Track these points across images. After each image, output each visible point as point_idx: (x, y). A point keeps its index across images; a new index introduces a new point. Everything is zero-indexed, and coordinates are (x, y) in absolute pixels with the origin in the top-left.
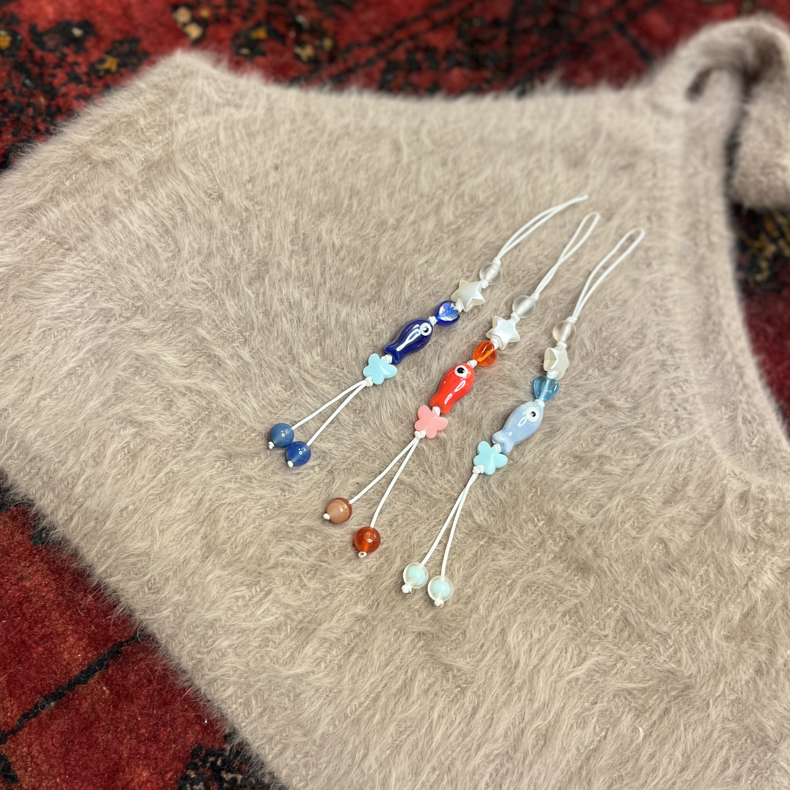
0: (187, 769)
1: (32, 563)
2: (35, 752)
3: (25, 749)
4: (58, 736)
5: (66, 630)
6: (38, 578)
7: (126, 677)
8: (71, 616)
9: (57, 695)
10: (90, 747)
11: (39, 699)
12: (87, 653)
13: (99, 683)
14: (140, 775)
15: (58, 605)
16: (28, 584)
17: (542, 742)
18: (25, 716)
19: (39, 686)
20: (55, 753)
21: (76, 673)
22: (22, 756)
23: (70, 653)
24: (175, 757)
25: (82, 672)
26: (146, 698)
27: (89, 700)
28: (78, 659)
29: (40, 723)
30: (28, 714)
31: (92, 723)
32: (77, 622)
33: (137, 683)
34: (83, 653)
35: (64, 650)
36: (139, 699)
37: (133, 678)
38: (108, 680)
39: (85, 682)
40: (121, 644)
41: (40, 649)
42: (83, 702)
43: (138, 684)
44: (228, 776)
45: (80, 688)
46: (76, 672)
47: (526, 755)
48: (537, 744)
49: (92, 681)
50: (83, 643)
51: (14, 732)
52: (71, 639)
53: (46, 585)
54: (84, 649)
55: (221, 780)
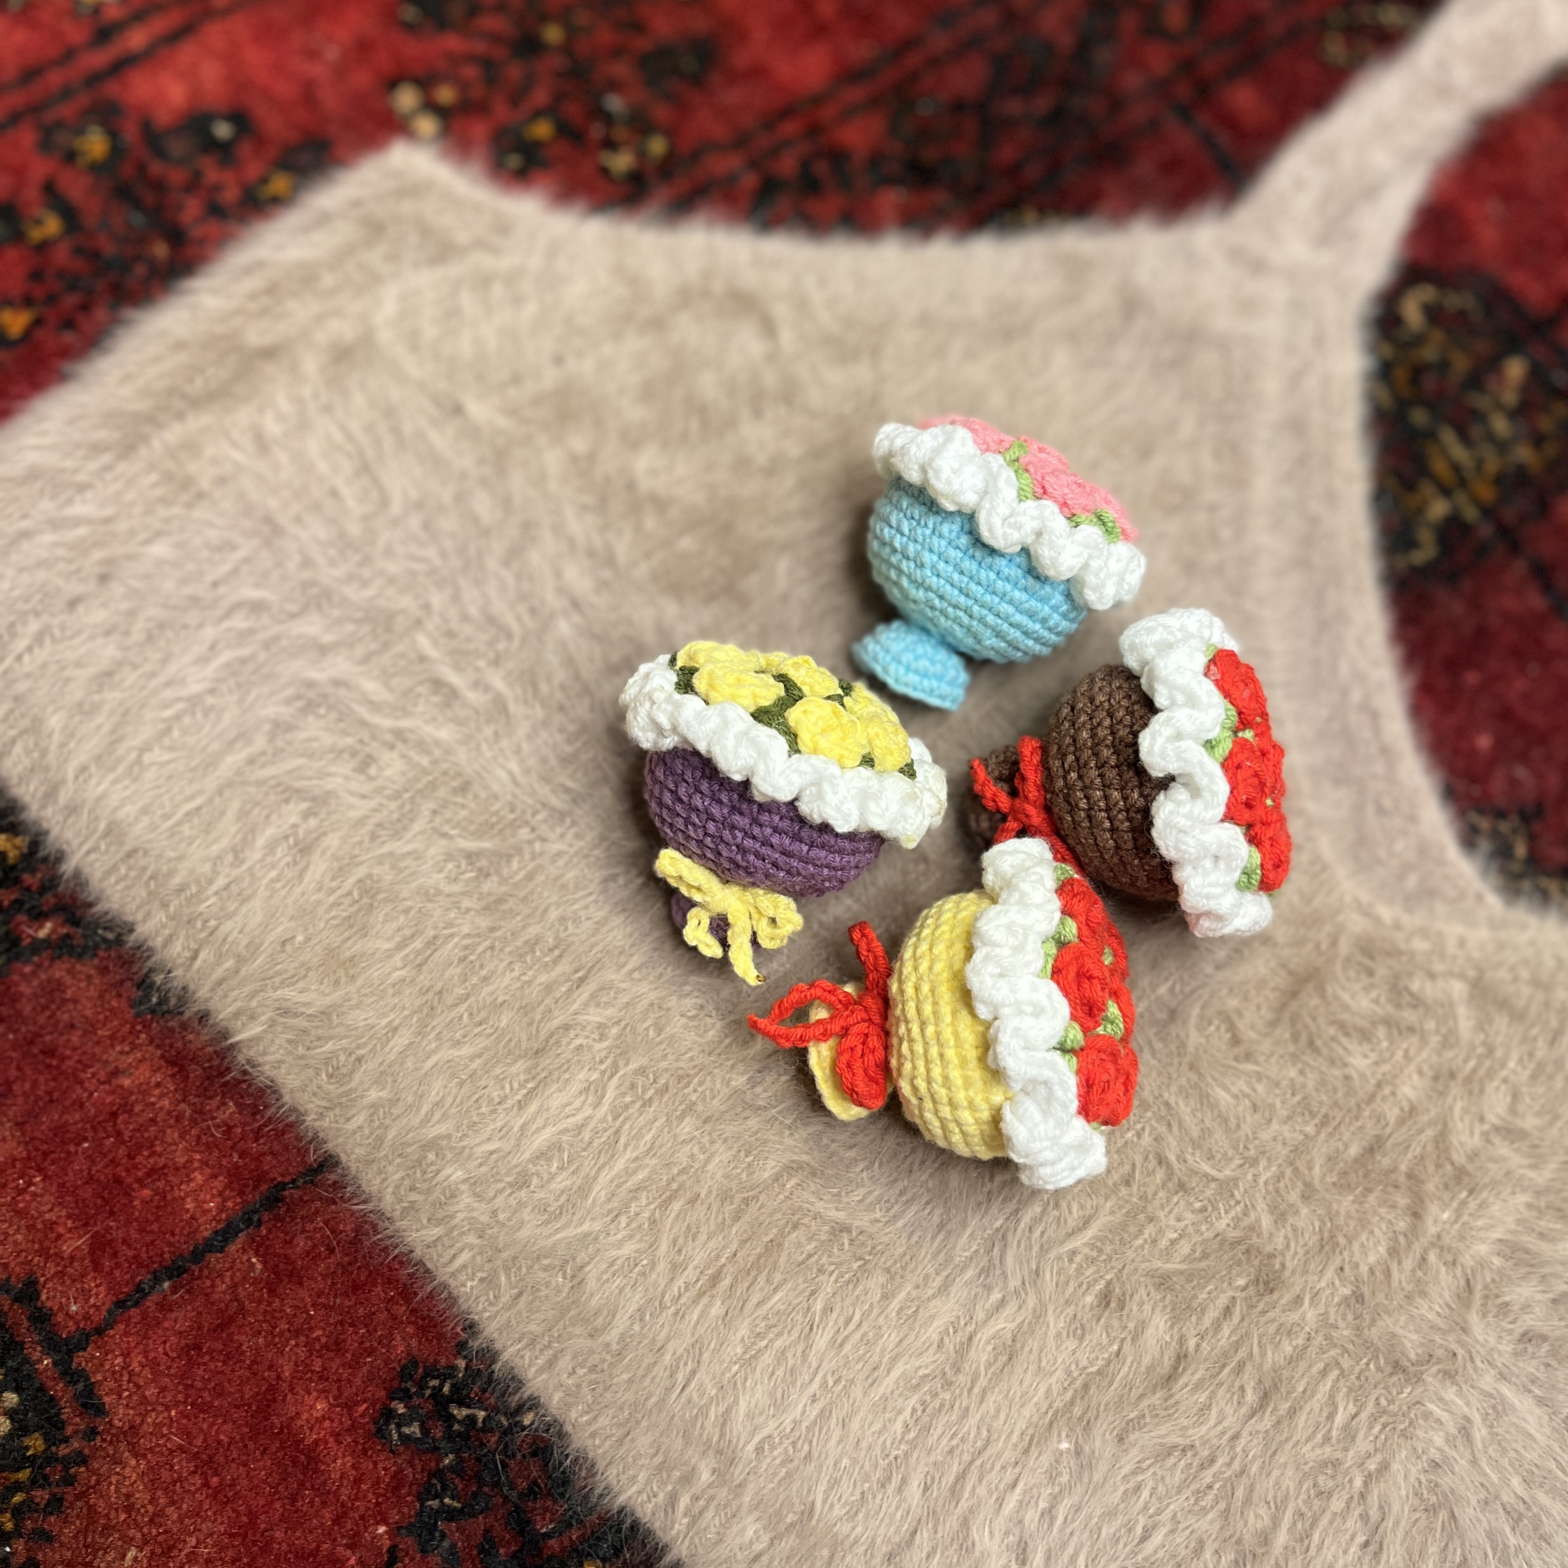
0: (392, 1399)
1: (134, 1047)
2: (135, 1366)
3: (119, 1360)
4: (173, 1339)
5: (190, 1161)
6: (144, 1073)
7: (290, 1242)
8: (199, 1138)
9: (175, 1271)
10: (228, 1357)
11: (144, 1277)
12: (224, 1201)
13: (244, 1251)
14: (312, 1407)
15: (179, 1118)
16: (126, 1082)
17: (1004, 1359)
18: (120, 1304)
19: (144, 1255)
20: (169, 1368)
21: (207, 1234)
22: (114, 1372)
23: (196, 1200)
24: (370, 1379)
25: (216, 1232)
26: (324, 1276)
27: (227, 1280)
28: (210, 1210)
29: (144, 1316)
30: (124, 1301)
31: (231, 1320)
32: (209, 1147)
33: (308, 1254)
34: (219, 1200)
35: (187, 1195)
36: (313, 1279)
37: (301, 1243)
38: (259, 1246)
39: (221, 1250)
40: (283, 1186)
41: (147, 1193)
42: (218, 1281)
43: (312, 1255)
44: (460, 1413)
45: (212, 1258)
46: (206, 1232)
47: (975, 1378)
48: (996, 1360)
49: (232, 1248)
50: (219, 1183)
51: (100, 1331)
52: (199, 1177)
53: (158, 1085)
54: (221, 1194)
55: (450, 1418)
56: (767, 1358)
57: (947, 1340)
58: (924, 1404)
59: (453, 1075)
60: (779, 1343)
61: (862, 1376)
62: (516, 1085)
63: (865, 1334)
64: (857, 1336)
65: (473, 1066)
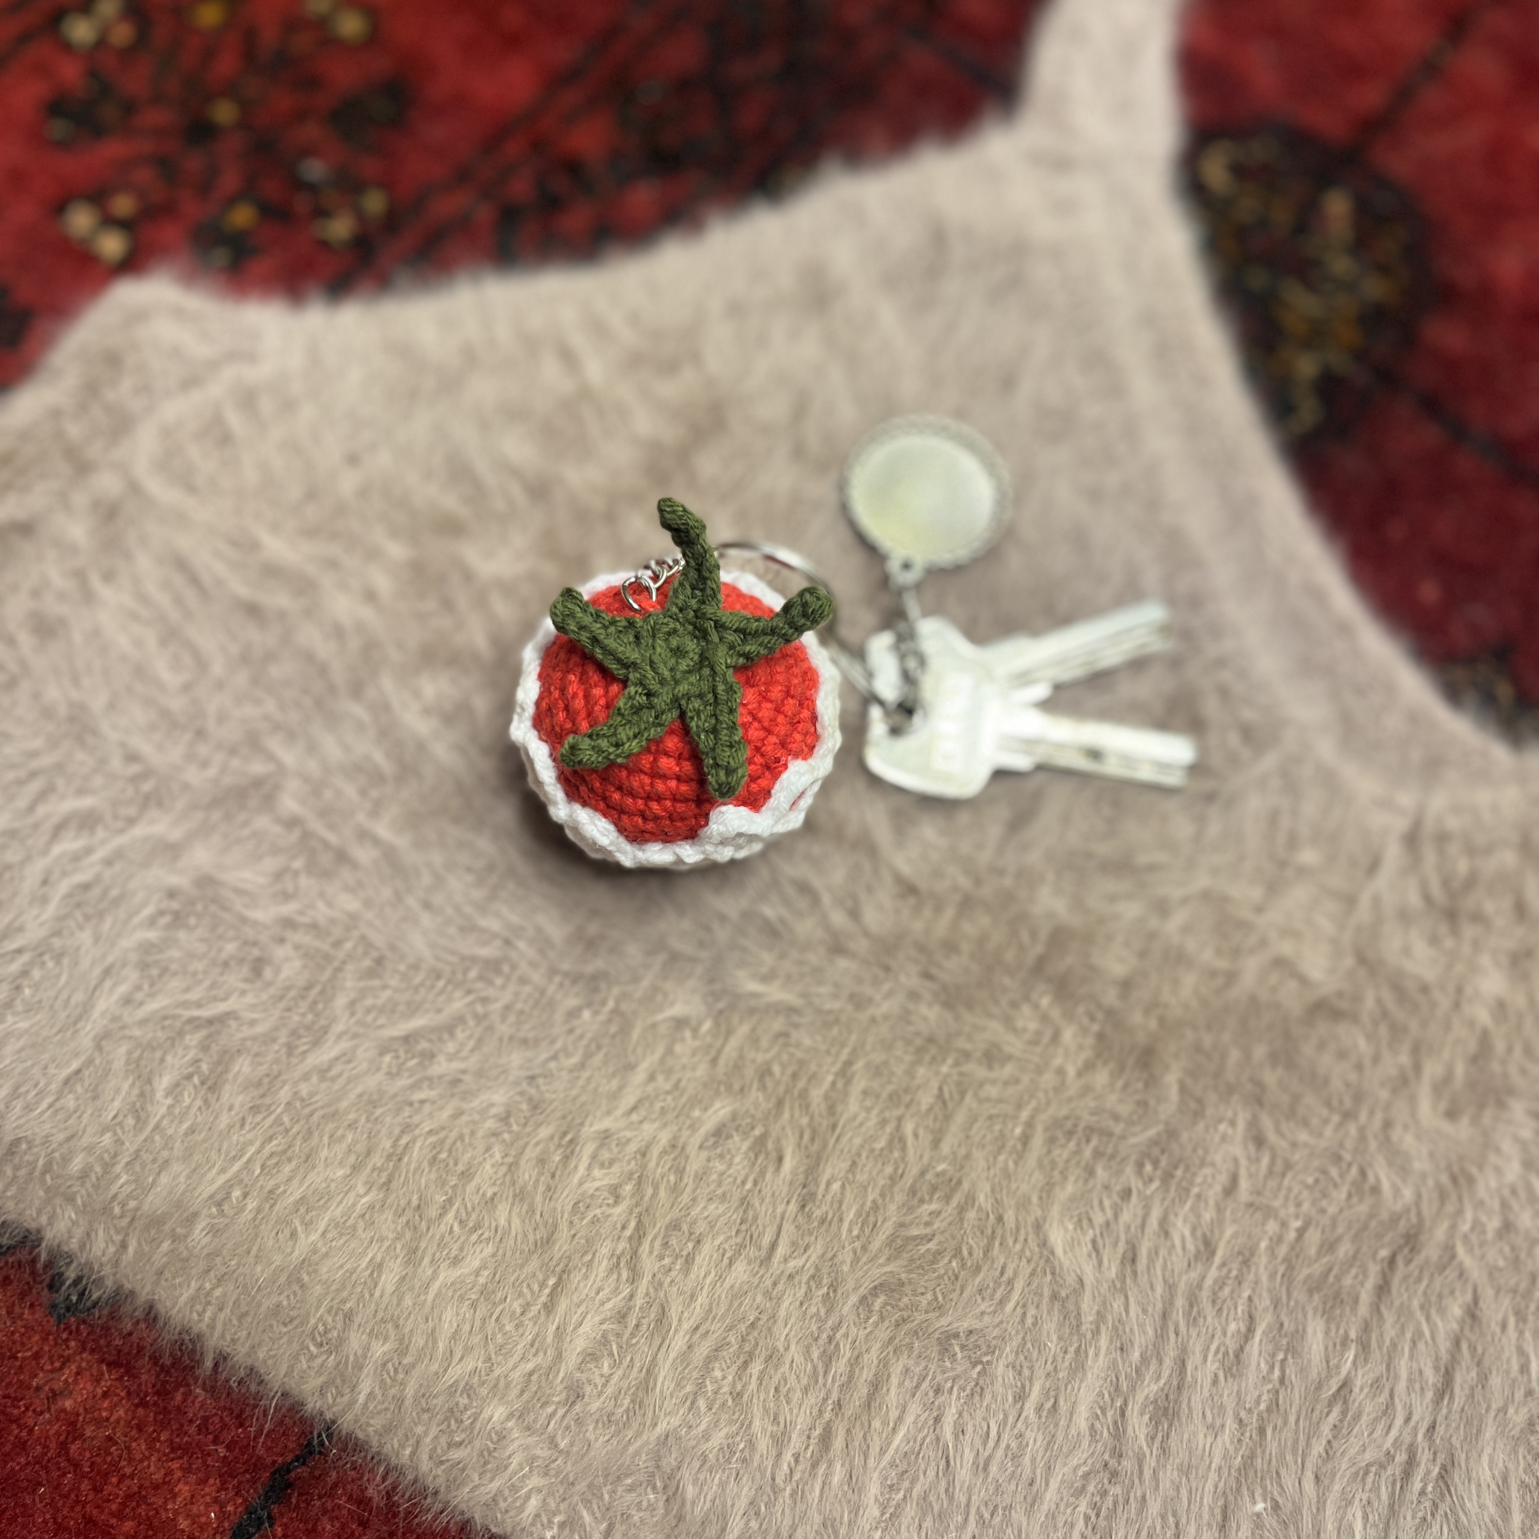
1: (65, 1359)
7: (314, 1530)
8: (172, 1442)
12: (223, 1506)
15: (140, 1427)
23: (189, 1516)
28: (209, 1523)
32: (187, 1450)
34: (216, 1507)
35: (177, 1513)
37: (327, 1527)
40: (286, 1467)
41: (128, 1525)
50: (211, 1487)
54: (217, 1499)
56: (910, 1511)
57: (1098, 1425)
58: (1094, 1506)
59: (462, 1298)
60: (917, 1491)
61: (1019, 1498)
62: (536, 1287)
63: (1008, 1447)
64: (1000, 1453)
65: (482, 1280)
